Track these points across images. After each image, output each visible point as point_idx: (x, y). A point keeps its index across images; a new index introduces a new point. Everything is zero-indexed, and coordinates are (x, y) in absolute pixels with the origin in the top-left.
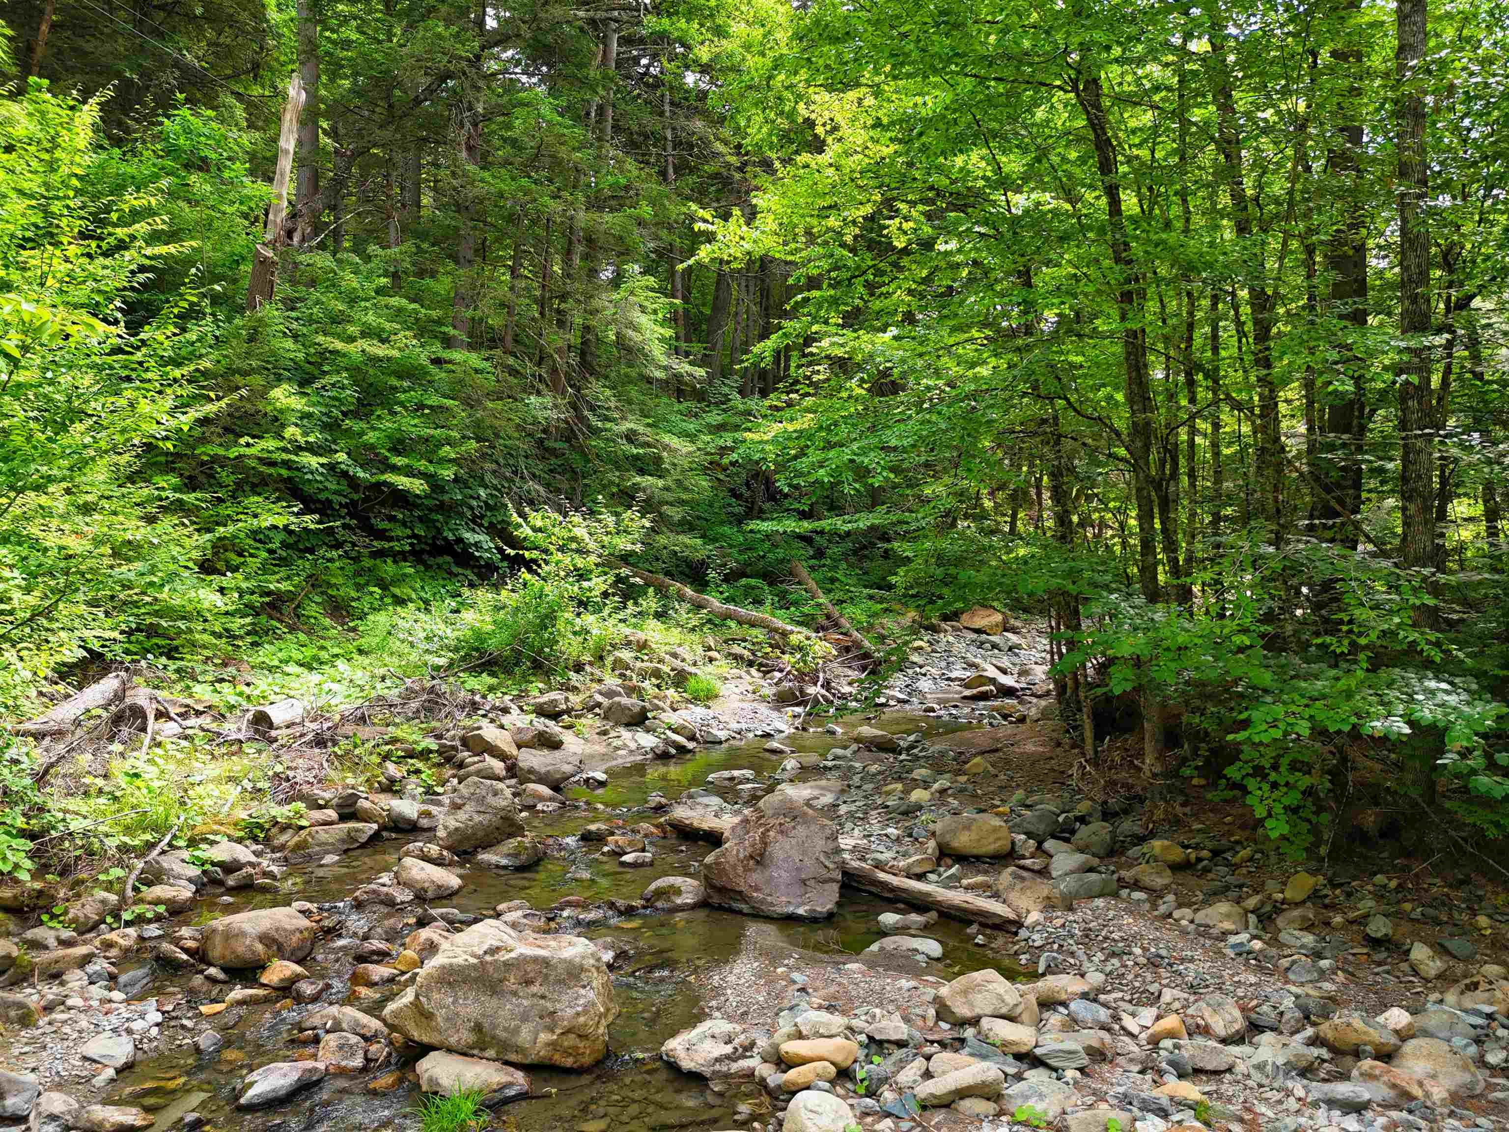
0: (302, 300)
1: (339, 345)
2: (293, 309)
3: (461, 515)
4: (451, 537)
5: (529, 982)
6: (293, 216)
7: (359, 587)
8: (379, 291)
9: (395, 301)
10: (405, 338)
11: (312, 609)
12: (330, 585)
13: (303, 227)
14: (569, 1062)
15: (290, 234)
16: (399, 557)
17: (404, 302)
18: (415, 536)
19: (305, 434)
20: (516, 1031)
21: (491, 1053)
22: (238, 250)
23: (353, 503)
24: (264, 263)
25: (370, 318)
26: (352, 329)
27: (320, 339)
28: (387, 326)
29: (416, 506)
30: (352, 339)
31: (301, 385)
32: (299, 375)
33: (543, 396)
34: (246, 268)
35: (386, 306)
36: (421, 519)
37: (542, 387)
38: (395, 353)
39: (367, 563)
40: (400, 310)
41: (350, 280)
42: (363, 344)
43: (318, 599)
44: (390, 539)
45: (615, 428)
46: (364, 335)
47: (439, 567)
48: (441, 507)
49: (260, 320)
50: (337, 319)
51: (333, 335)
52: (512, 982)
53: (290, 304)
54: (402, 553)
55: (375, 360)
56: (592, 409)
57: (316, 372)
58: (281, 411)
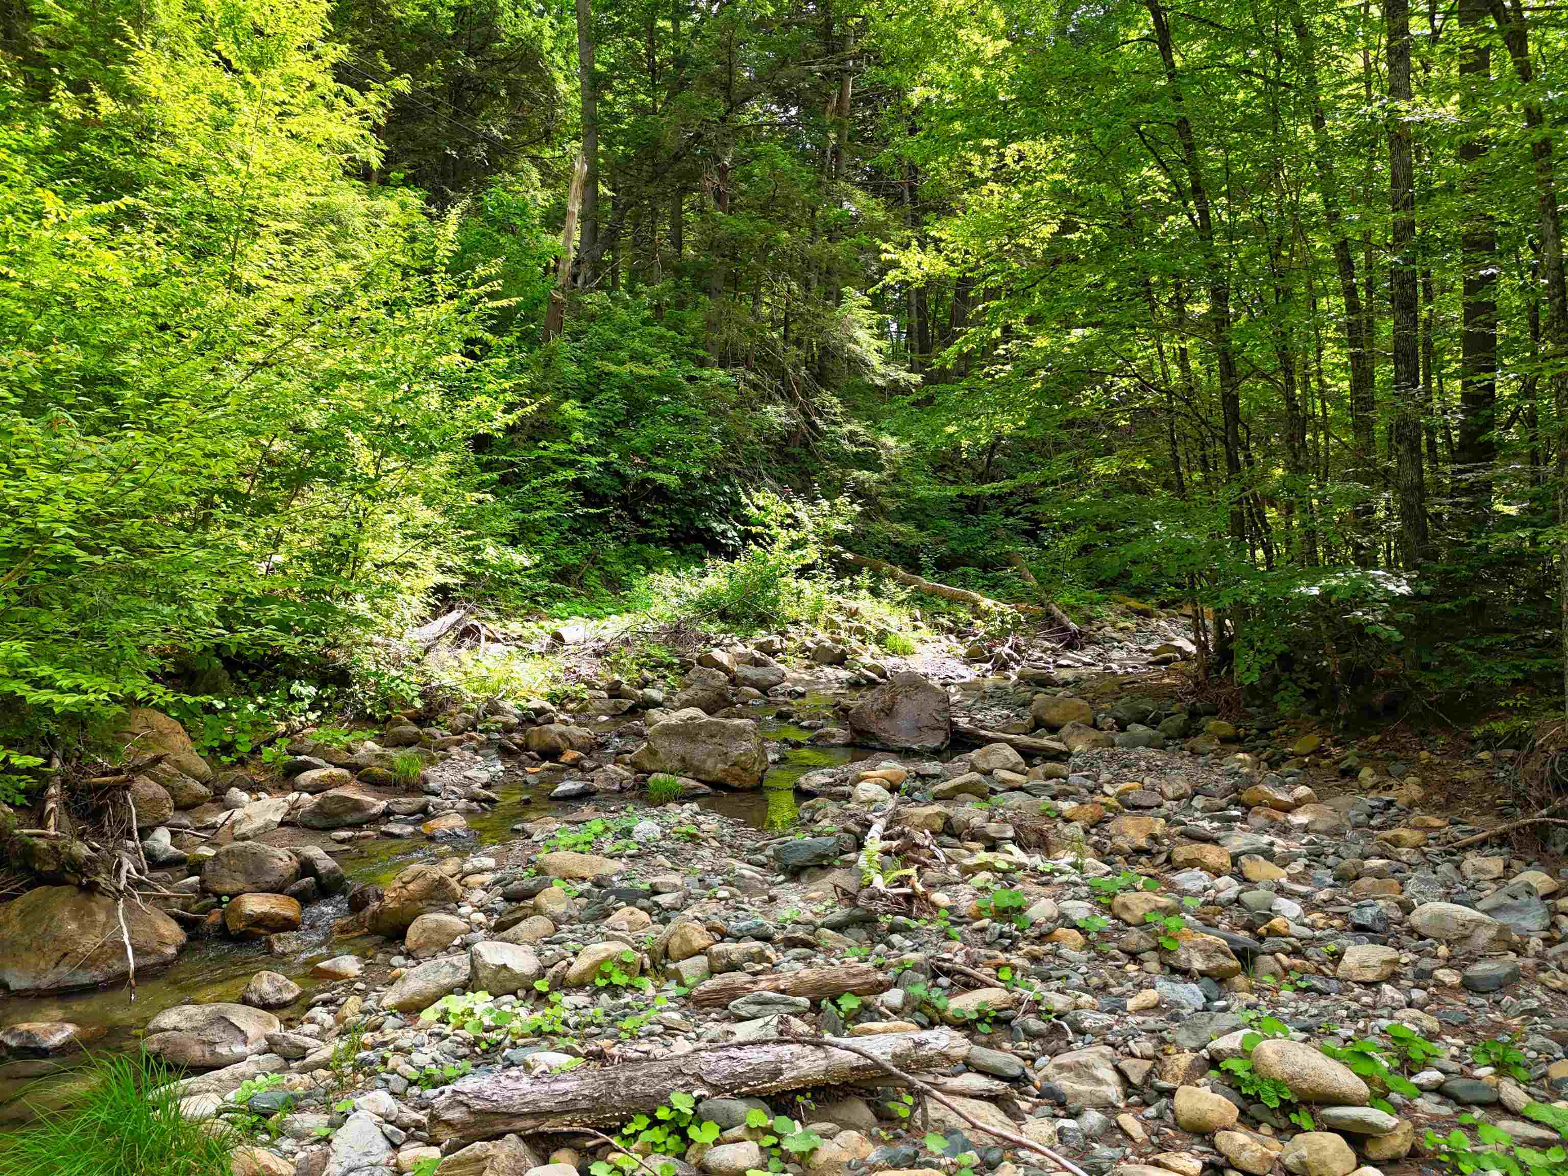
0: (584, 332)
1: (613, 368)
2: (577, 340)
3: (710, 509)
4: (701, 526)
5: (712, 736)
6: (578, 262)
7: (628, 566)
8: (645, 322)
9: (658, 330)
10: (664, 361)
11: (592, 580)
12: (606, 563)
13: (586, 271)
14: (736, 784)
15: (575, 278)
16: (661, 542)
17: (664, 329)
18: (672, 525)
19: (586, 439)
20: (705, 761)
21: (690, 774)
22: (537, 295)
23: (624, 498)
24: (556, 303)
25: (637, 344)
26: (623, 354)
27: (598, 363)
28: (650, 350)
29: (673, 501)
30: (622, 363)
31: (583, 401)
32: (582, 394)
33: (777, 405)
34: (543, 308)
35: (650, 334)
36: (677, 511)
37: (777, 397)
38: (655, 372)
39: (634, 547)
40: (661, 337)
41: (621, 313)
42: (630, 366)
43: (597, 573)
44: (652, 527)
45: (838, 430)
46: (632, 358)
47: (693, 552)
48: (693, 502)
49: (553, 349)
50: (610, 346)
51: (608, 360)
52: (703, 735)
53: (576, 337)
54: (662, 539)
55: (639, 378)
56: (820, 415)
57: (595, 390)
58: (568, 421)
